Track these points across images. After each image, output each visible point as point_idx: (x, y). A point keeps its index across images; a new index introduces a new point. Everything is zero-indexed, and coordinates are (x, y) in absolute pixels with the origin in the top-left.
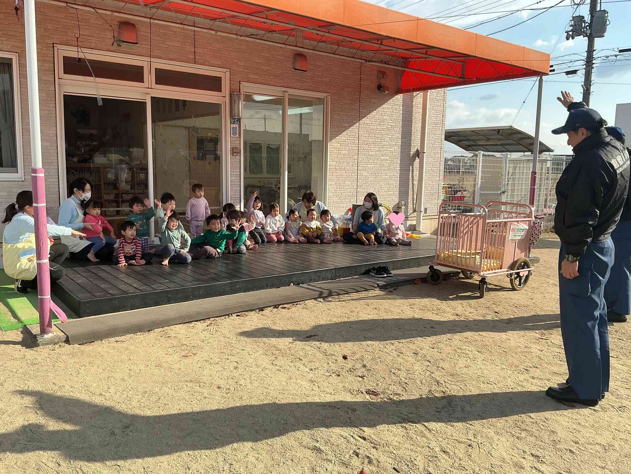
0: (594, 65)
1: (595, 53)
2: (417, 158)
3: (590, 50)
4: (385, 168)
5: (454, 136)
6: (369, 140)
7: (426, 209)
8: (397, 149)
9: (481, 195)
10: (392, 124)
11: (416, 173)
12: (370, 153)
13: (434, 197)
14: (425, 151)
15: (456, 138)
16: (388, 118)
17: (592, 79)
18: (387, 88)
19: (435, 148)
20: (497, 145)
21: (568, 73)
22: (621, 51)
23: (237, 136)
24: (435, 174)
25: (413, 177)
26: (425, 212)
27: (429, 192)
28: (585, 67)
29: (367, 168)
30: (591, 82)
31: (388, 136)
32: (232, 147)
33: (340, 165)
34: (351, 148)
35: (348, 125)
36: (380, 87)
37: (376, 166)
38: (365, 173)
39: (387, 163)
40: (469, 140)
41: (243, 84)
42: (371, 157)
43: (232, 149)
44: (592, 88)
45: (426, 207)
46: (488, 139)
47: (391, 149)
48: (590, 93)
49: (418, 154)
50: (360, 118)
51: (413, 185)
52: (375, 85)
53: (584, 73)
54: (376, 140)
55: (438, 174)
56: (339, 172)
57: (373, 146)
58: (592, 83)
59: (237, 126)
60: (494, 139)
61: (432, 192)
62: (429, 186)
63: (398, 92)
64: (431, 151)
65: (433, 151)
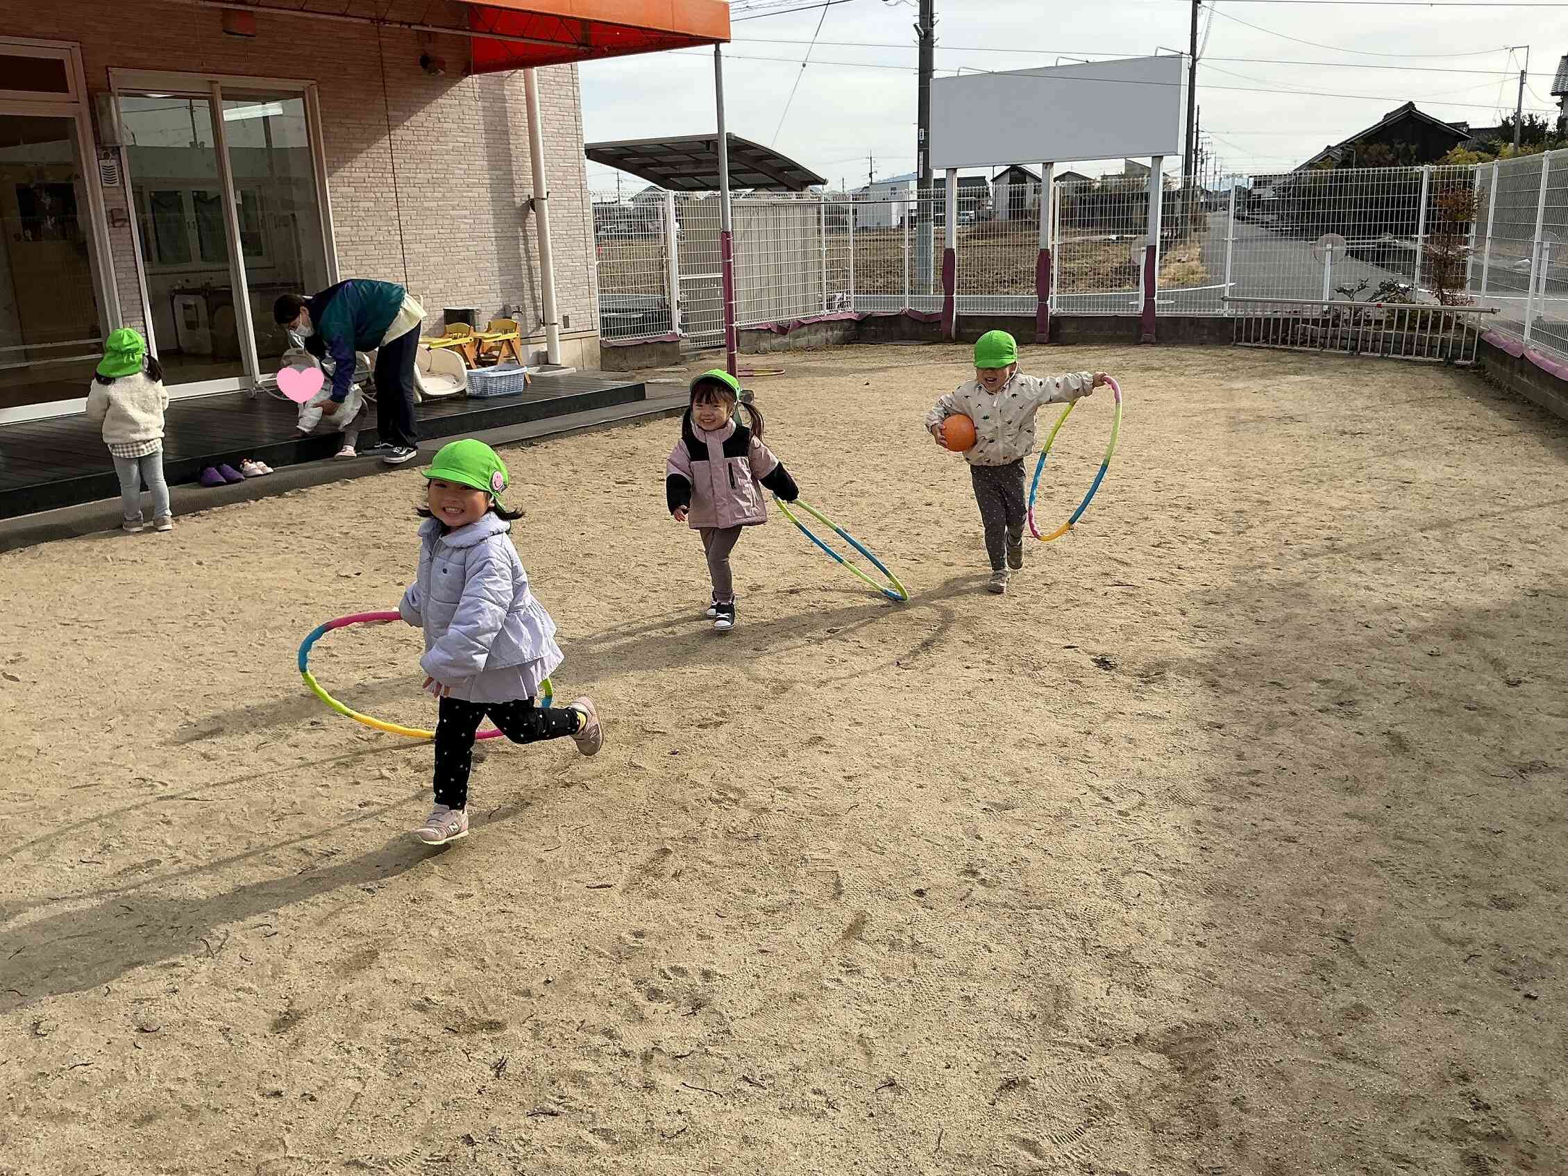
2: (531, 211)
4: (461, 235)
6: (419, 176)
7: (564, 319)
8: (483, 194)
10: (465, 140)
12: (426, 204)
13: (578, 292)
14: (545, 196)
16: (455, 126)
17: (935, 11)
18: (442, 64)
19: (568, 187)
23: (117, 184)
24: (576, 244)
25: (527, 251)
26: (565, 325)
27: (567, 281)
29: (423, 237)
30: (932, 17)
31: (460, 166)
32: (109, 208)
33: (360, 233)
34: (379, 195)
35: (365, 145)
36: (426, 63)
37: (441, 231)
38: (418, 248)
39: (466, 223)
41: (114, 71)
42: (428, 213)
43: (110, 213)
45: (566, 314)
47: (470, 194)
48: (933, 42)
49: (531, 204)
50: (390, 126)
51: (530, 269)
52: (414, 58)
54: (435, 176)
55: (583, 244)
56: (360, 247)
57: (428, 190)
58: (935, 20)
59: (114, 162)
61: (574, 281)
62: (567, 269)
63: (467, 72)
64: (559, 195)
65: (564, 194)
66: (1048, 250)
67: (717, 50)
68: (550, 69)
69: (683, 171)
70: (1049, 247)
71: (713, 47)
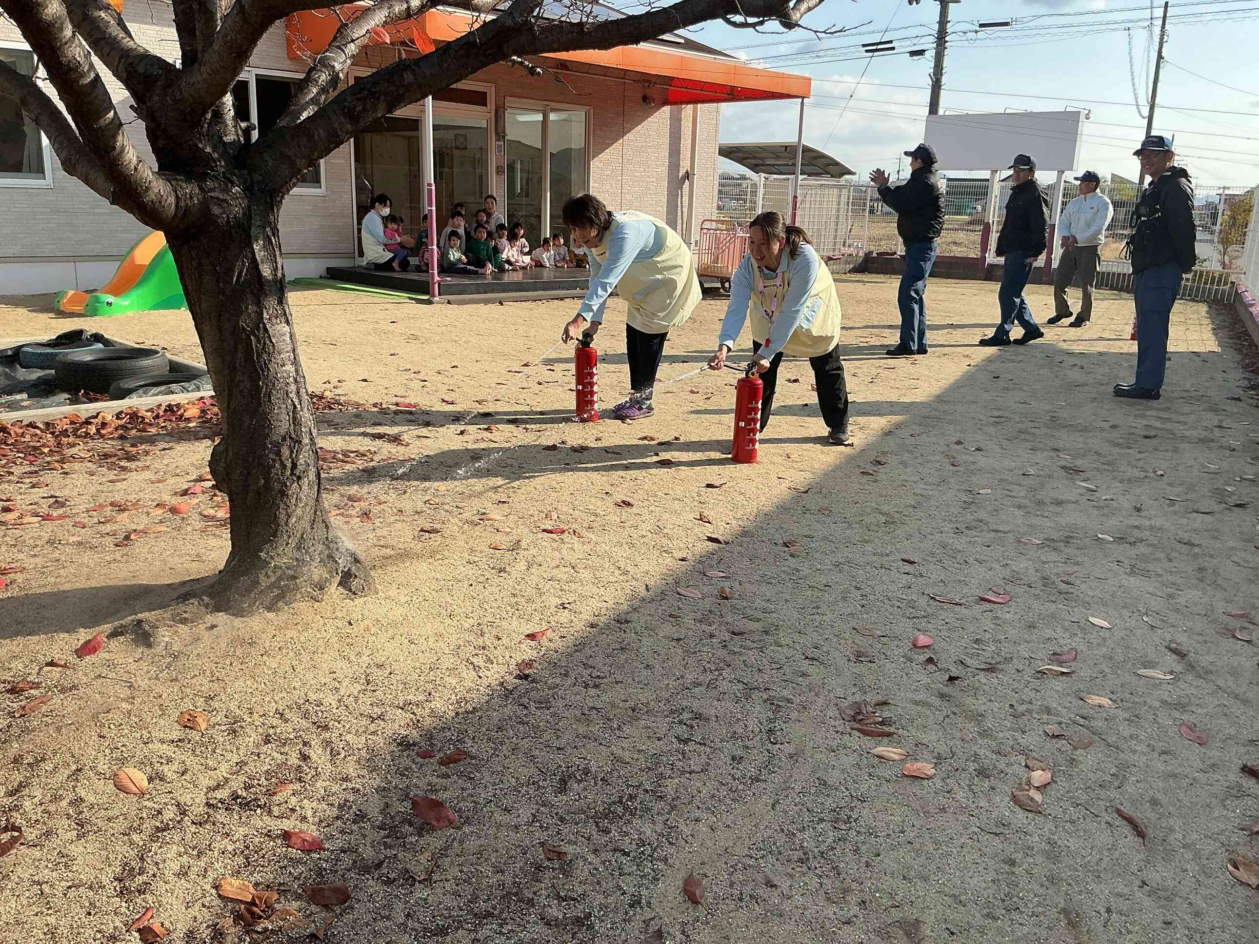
0: (947, 44)
1: (949, 25)
2: (687, 181)
3: (943, 21)
4: (650, 192)
5: (735, 152)
6: (634, 159)
7: (696, 242)
8: (664, 170)
10: (659, 141)
11: (686, 199)
12: (635, 174)
14: (696, 172)
15: (740, 155)
16: (654, 133)
17: (944, 65)
18: (654, 100)
19: (707, 169)
20: (788, 165)
21: (913, 53)
22: (981, 26)
23: (502, 153)
24: (707, 200)
25: (682, 203)
28: (935, 45)
29: (632, 191)
30: (942, 69)
31: (655, 155)
32: (497, 165)
34: (614, 168)
35: (610, 142)
36: (645, 99)
37: (641, 189)
38: (629, 197)
39: (654, 186)
40: (755, 158)
41: (508, 98)
42: (636, 178)
43: (497, 167)
44: (944, 79)
46: (778, 157)
47: (658, 170)
48: (940, 86)
49: (687, 176)
50: (624, 134)
51: (682, 212)
52: (639, 96)
53: (934, 55)
54: (642, 159)
55: (711, 201)
57: (637, 166)
58: (944, 71)
59: (502, 143)
62: (701, 214)
63: (665, 103)
64: (702, 173)
65: (705, 173)
66: (989, 223)
67: (802, 102)
68: (707, 105)
69: (768, 163)
70: (991, 222)
71: (800, 100)
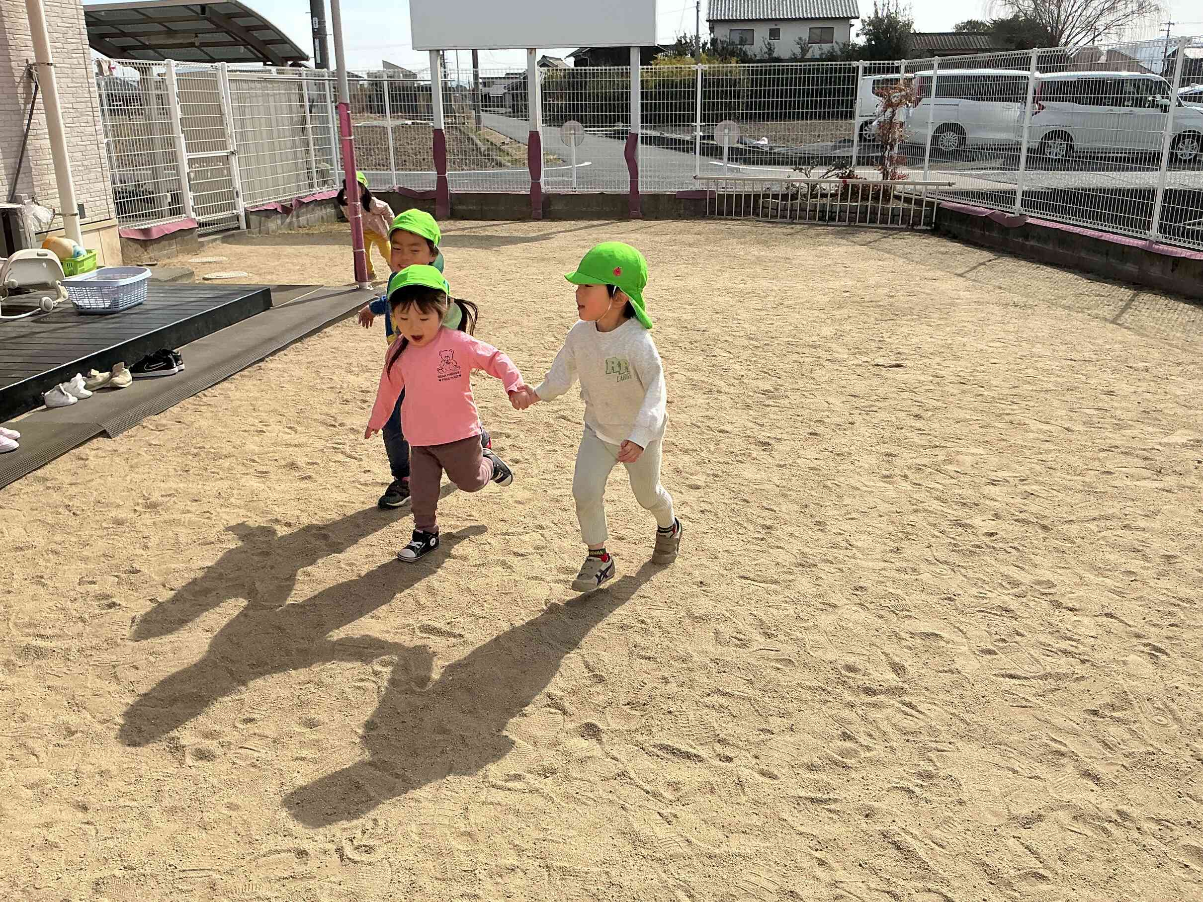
7: (81, 207)
9: (191, 162)
13: (93, 176)
14: (51, 61)
19: (69, 52)
20: (192, 45)
24: (83, 119)
26: (82, 215)
27: (80, 163)
45: (80, 202)
46: (170, 32)
49: (30, 71)
55: (90, 119)
60: (184, 31)
61: (85, 163)
62: (76, 148)
64: (61, 60)
65: (67, 61)
